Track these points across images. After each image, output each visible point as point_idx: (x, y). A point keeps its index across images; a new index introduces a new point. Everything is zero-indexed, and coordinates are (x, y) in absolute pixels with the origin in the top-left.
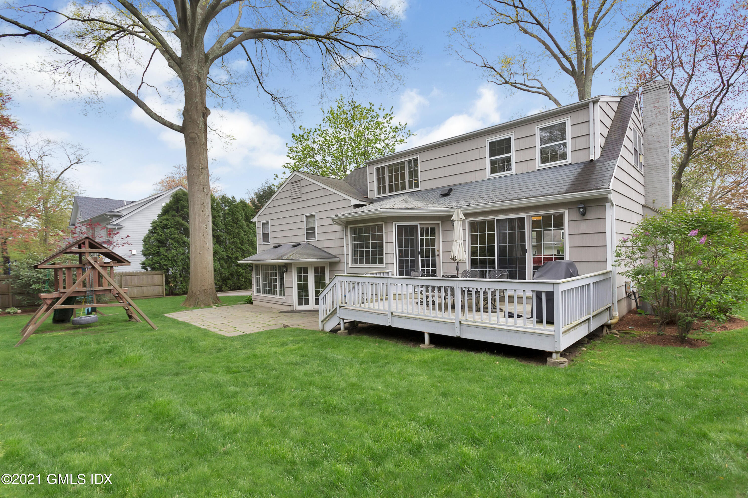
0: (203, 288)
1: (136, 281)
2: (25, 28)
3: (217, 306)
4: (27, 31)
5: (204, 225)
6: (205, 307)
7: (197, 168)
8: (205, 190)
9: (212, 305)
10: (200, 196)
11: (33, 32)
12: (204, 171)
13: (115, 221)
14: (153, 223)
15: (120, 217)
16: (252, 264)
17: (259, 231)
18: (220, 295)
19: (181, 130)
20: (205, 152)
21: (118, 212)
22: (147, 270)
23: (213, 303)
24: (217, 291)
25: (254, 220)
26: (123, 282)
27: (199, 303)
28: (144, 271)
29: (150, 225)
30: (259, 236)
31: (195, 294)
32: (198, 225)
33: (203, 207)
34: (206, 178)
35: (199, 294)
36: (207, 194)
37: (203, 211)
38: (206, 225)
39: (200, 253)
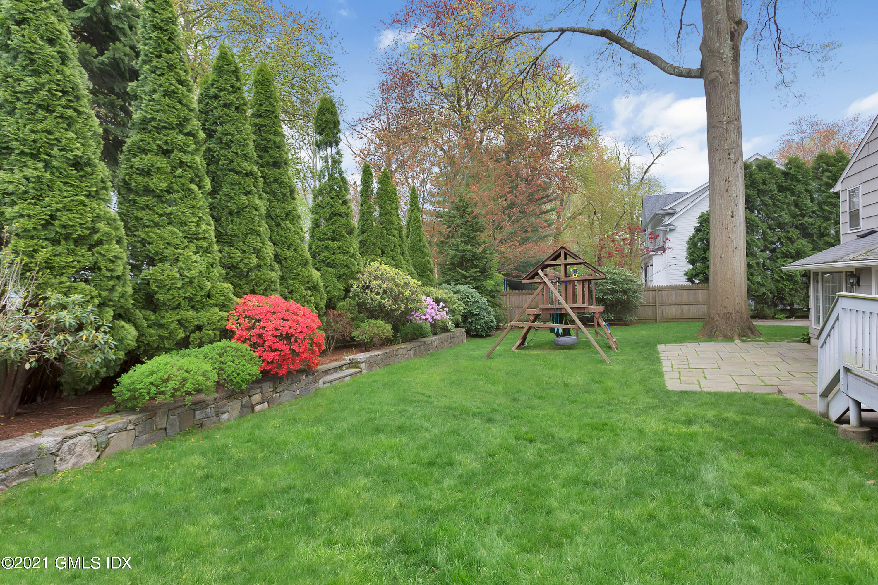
0: (725, 311)
1: (674, 298)
2: (557, 31)
3: (743, 341)
4: (559, 33)
5: (729, 213)
6: (723, 341)
7: (719, 125)
8: (732, 156)
9: (736, 337)
10: (722, 168)
11: (563, 31)
12: (731, 127)
13: (667, 221)
14: (700, 217)
15: (673, 214)
16: (809, 271)
17: (844, 208)
18: (757, 323)
19: (700, 74)
20: (733, 96)
21: (670, 209)
22: (693, 282)
23: (740, 336)
24: (753, 317)
25: (837, 188)
26: (657, 299)
27: (717, 334)
28: (689, 283)
29: (696, 221)
30: (844, 218)
31: (713, 319)
32: (718, 213)
33: (727, 184)
34: (733, 136)
35: (717, 320)
36: (735, 163)
37: (727, 191)
38: (732, 212)
39: (721, 257)
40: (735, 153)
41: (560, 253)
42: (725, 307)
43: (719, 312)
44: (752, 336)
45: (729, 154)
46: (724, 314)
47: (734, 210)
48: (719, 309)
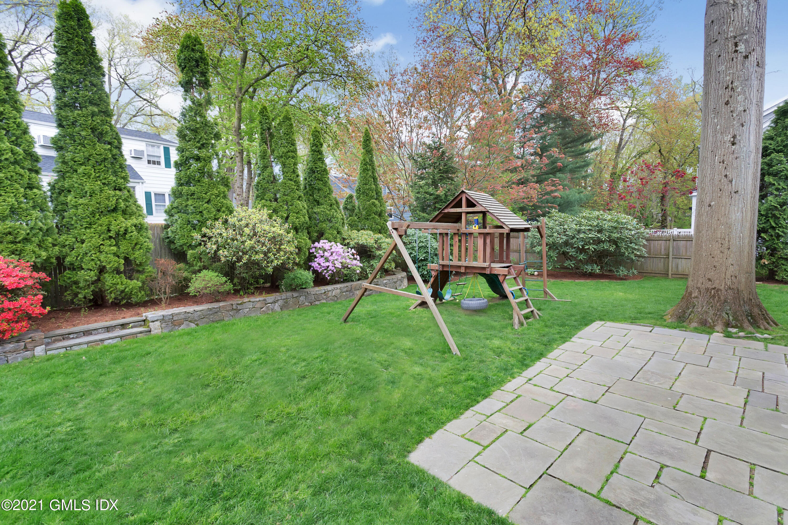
0: (709, 285)
3: (729, 336)
5: (729, 138)
6: (696, 330)
8: (742, 47)
9: (719, 328)
32: (711, 139)
33: (728, 93)
34: (746, 14)
35: (696, 297)
36: (746, 57)
37: (727, 103)
38: (734, 137)
39: (710, 205)
40: (747, 41)
41: (461, 199)
42: (709, 280)
43: (699, 285)
44: (751, 329)
45: (736, 45)
46: (707, 289)
47: (737, 133)
48: (701, 281)
